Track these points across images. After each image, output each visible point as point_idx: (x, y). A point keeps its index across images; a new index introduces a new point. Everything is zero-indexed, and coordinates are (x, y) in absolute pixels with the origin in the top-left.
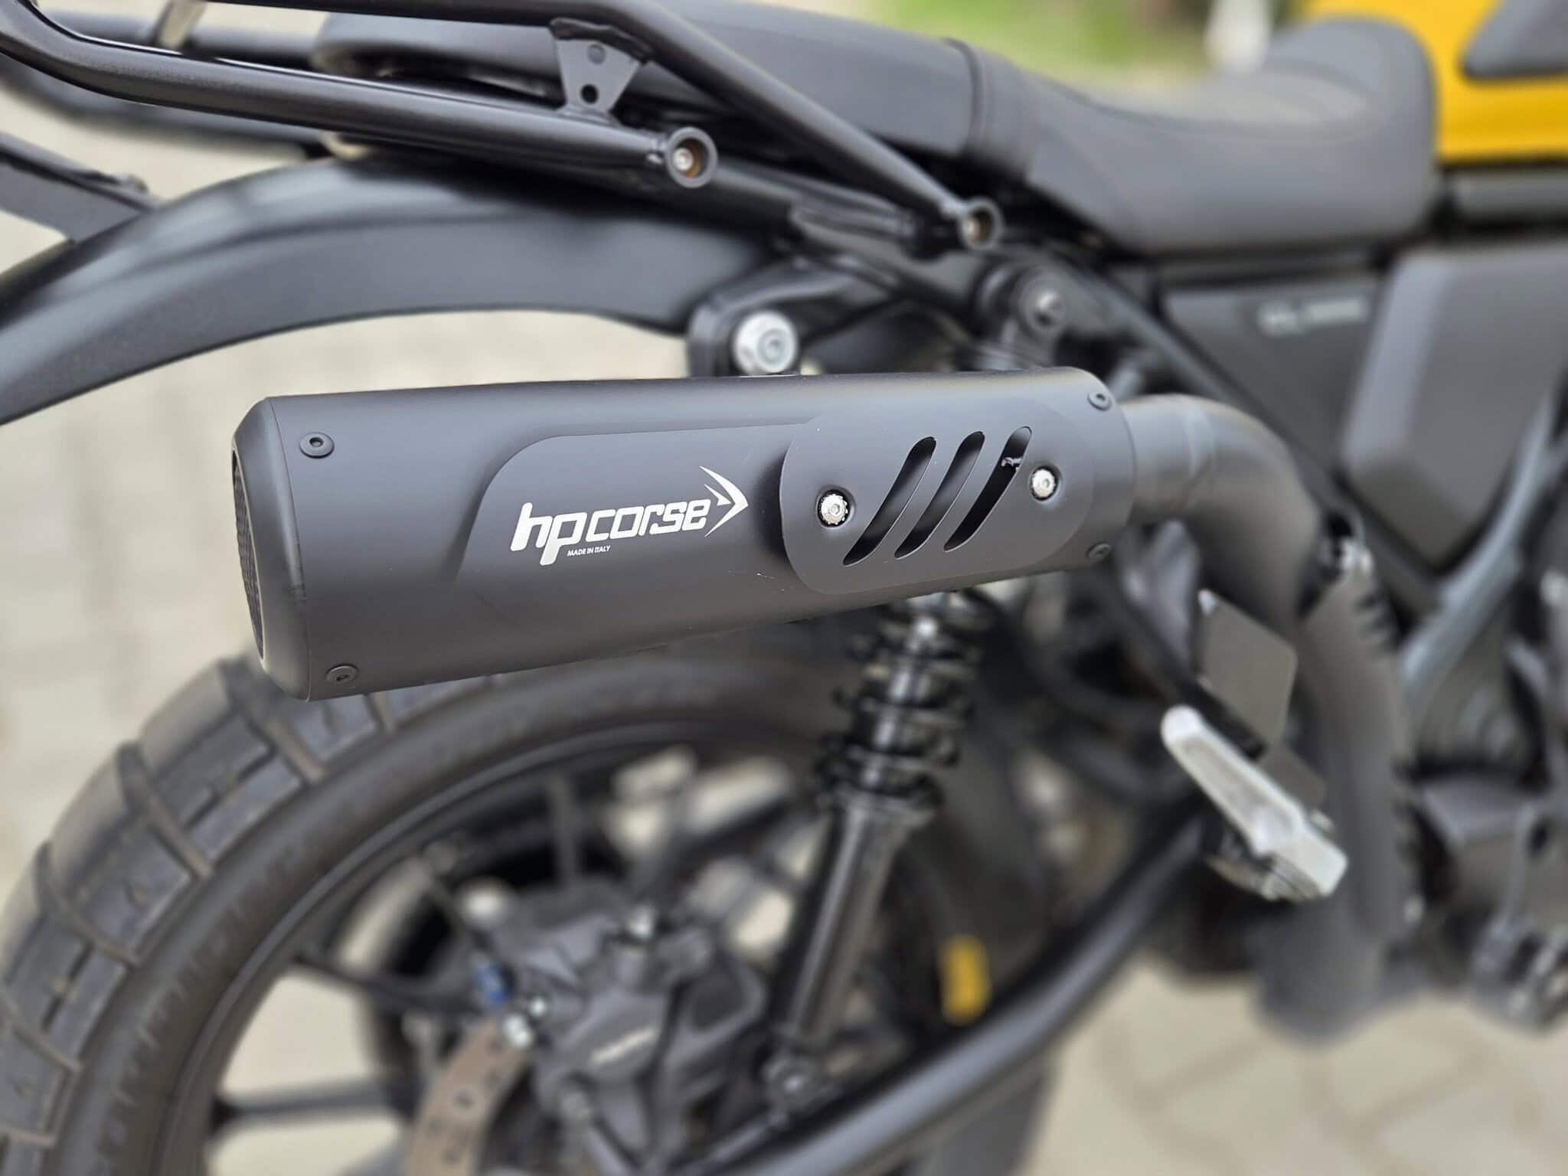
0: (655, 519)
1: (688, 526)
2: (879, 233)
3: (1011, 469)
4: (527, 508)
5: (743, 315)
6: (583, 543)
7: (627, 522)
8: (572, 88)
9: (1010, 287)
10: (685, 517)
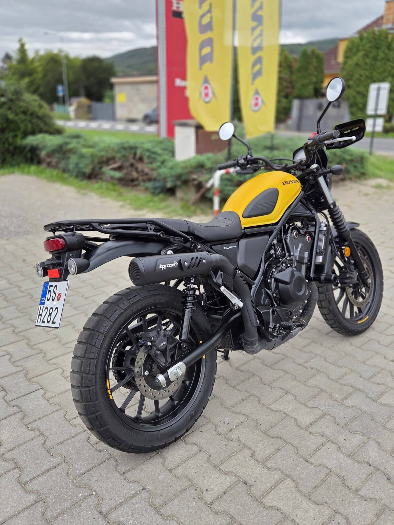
0: (170, 265)
2: (180, 241)
3: (201, 260)
4: (160, 265)
5: (167, 251)
6: (165, 268)
7: (168, 266)
8: (149, 228)
9: (195, 245)
10: (173, 265)
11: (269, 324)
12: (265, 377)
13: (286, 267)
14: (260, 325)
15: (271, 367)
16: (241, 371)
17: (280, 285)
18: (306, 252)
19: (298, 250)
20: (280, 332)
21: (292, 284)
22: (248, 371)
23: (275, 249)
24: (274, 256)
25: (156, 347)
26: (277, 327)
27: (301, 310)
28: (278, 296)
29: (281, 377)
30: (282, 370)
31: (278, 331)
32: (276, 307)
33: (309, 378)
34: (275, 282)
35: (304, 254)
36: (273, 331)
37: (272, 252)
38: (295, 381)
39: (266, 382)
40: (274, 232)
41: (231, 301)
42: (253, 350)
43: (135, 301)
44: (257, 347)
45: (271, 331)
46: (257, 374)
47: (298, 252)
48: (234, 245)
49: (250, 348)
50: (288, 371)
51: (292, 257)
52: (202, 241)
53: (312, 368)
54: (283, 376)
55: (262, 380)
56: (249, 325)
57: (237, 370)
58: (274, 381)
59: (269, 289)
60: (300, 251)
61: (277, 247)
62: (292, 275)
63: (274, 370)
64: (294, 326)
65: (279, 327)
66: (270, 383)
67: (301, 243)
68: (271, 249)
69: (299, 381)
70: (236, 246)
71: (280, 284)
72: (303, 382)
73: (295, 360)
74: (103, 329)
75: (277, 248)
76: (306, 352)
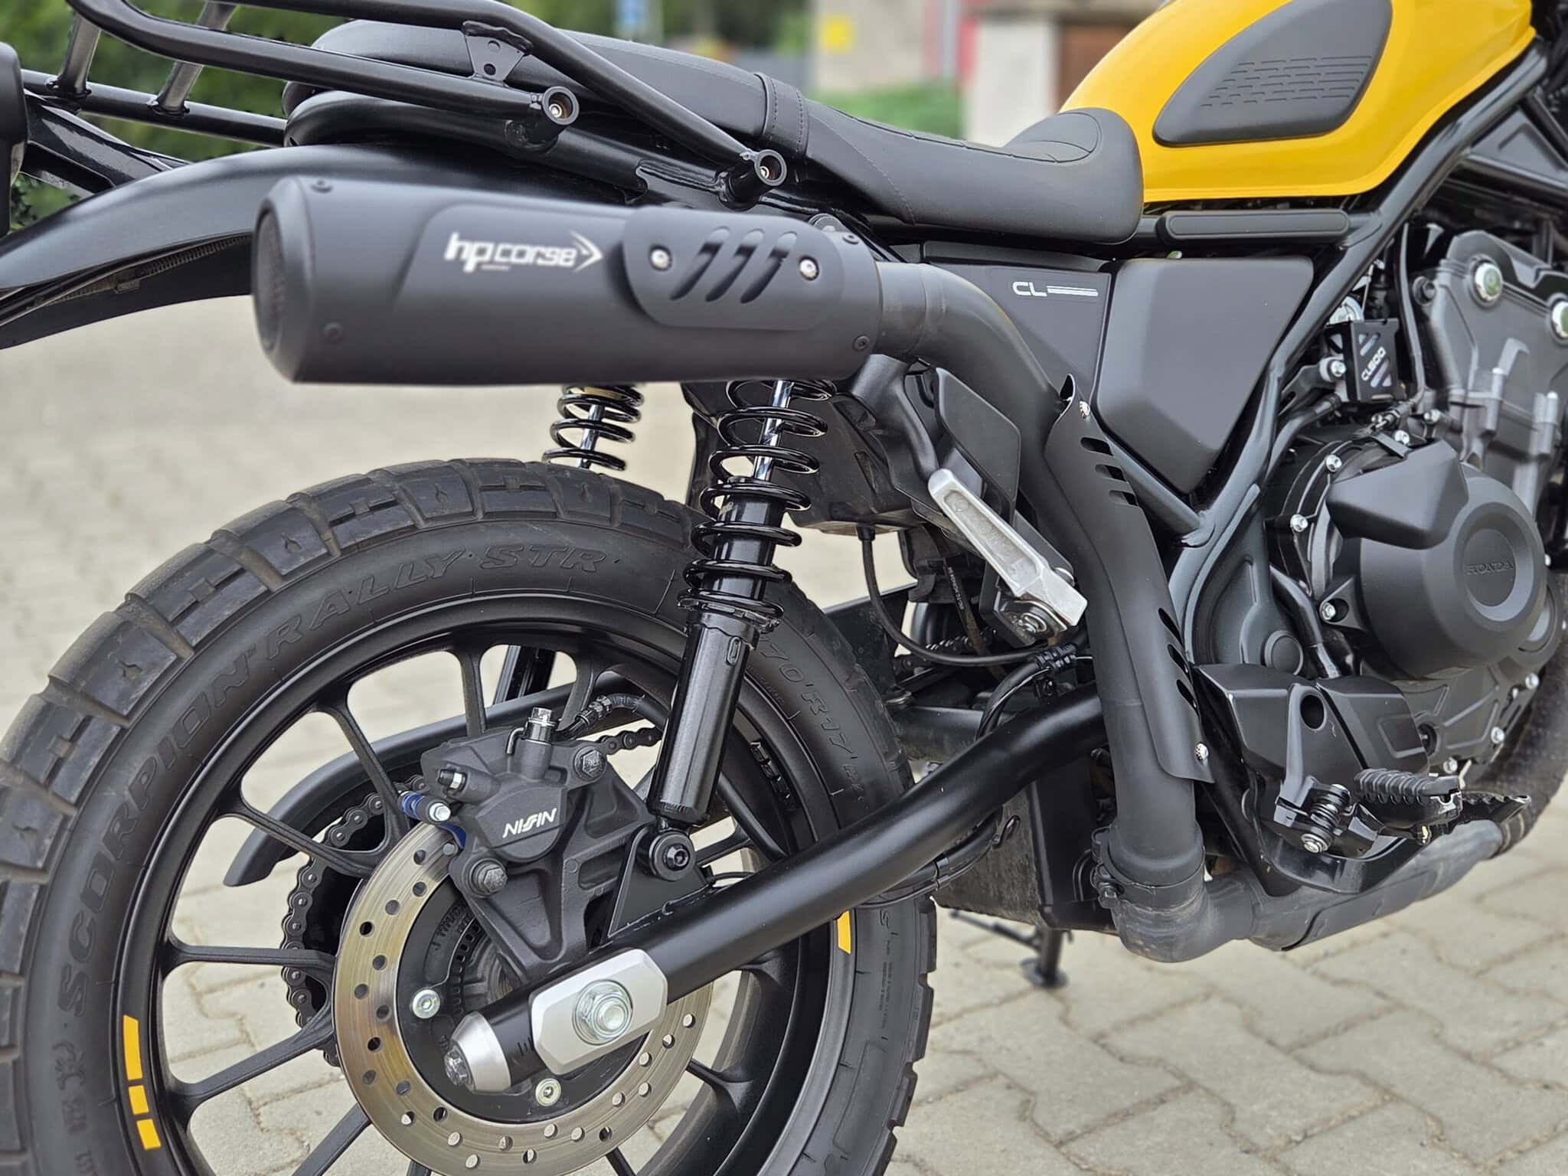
0: (539, 255)
1: (562, 263)
4: (455, 237)
6: (491, 262)
7: (521, 254)
8: (479, 68)
10: (560, 257)
11: (1279, 774)
12: (1256, 1107)
13: (1410, 447)
14: (1214, 776)
15: (1298, 1050)
16: (1122, 1059)
17: (1370, 549)
18: (1546, 393)
19: (1497, 371)
20: (1347, 833)
21: (1445, 550)
22: (1159, 1062)
23: (1347, 352)
24: (1342, 394)
25: (484, 840)
26: (1331, 798)
27: (1495, 729)
28: (1350, 620)
29: (1352, 1118)
30: (1362, 1077)
31: (1333, 827)
32: (1334, 684)
33: (1528, 1144)
34: (1337, 533)
35: (1530, 405)
36: (1304, 822)
37: (1333, 366)
38: (1440, 1155)
39: (1261, 1141)
40: (1350, 251)
41: (1002, 582)
42: (1163, 931)
43: (376, 532)
44: (1199, 916)
45: (1289, 824)
46: (1207, 1084)
47: (1497, 386)
48: (1087, 286)
49: (1148, 917)
50: (1400, 1089)
51: (1454, 413)
52: (864, 220)
53: (1546, 1087)
54: (1362, 1114)
55: (1233, 1120)
56: (1143, 765)
57: (1098, 1049)
58: (1306, 1137)
59: (1298, 573)
60: (1506, 380)
61: (1361, 338)
62: (1454, 489)
63: (1313, 1075)
64: (1447, 799)
65: (1345, 800)
66: (1280, 1142)
67: (1517, 337)
68: (1326, 350)
69: (1465, 1157)
70: (1096, 294)
71: (1365, 543)
72: (1491, 1163)
73: (1442, 1026)
74: (123, 684)
75: (1361, 347)
76: (1512, 992)
